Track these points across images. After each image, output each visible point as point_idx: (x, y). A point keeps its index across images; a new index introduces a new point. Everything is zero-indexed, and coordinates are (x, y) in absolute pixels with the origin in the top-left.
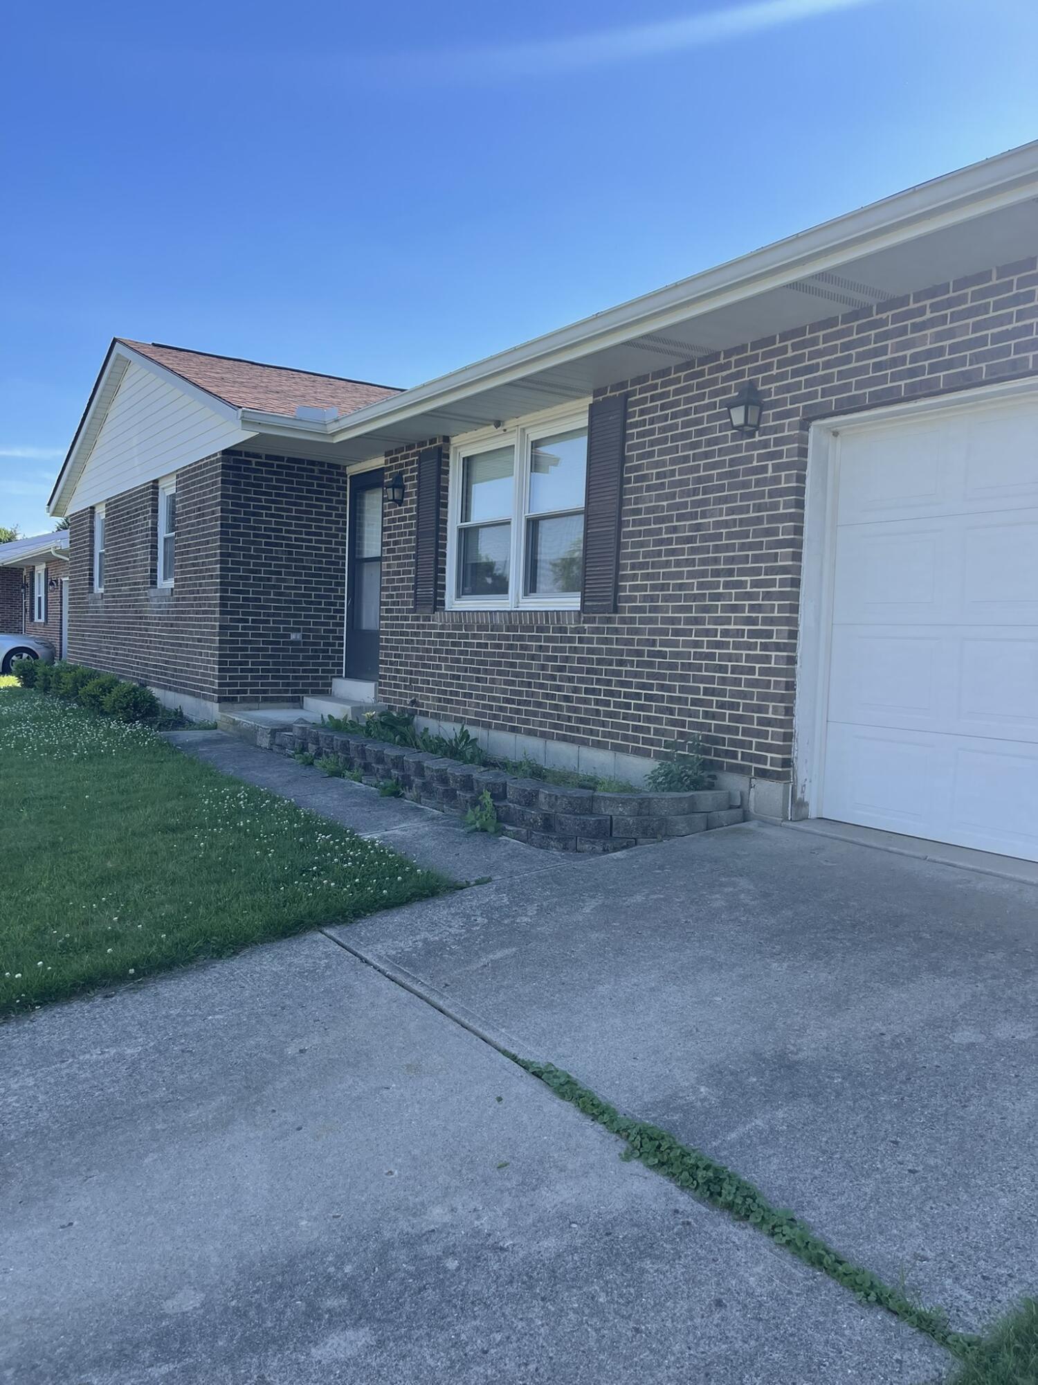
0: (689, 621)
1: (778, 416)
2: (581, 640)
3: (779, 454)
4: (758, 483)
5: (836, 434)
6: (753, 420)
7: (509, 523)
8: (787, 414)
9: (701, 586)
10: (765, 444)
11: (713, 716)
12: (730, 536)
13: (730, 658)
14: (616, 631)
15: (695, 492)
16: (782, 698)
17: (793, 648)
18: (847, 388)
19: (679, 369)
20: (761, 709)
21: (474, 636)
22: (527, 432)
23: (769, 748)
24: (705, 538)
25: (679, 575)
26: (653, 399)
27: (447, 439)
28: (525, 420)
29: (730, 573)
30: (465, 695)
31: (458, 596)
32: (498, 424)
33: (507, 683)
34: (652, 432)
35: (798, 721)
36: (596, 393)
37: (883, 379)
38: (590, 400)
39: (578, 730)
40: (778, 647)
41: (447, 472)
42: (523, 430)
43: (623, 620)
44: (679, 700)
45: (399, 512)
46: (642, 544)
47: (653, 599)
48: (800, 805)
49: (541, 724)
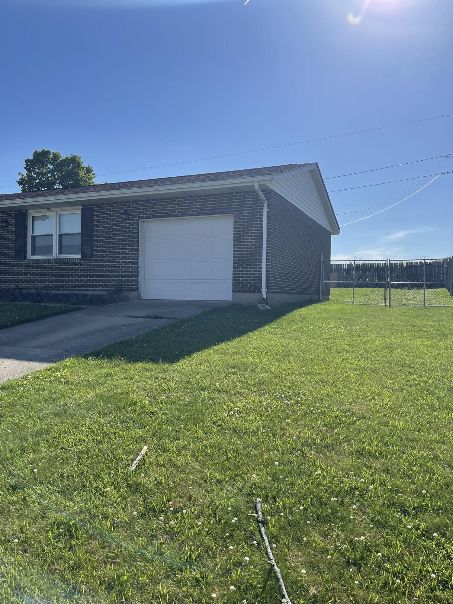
0: (112, 260)
1: (132, 218)
2: (81, 265)
3: (133, 225)
4: (128, 231)
5: (144, 222)
6: (127, 218)
7: (52, 235)
8: (135, 217)
9: (115, 252)
10: (130, 223)
11: (120, 280)
12: (122, 241)
13: (124, 267)
14: (92, 262)
15: (113, 231)
16: (136, 275)
17: (138, 264)
18: (147, 214)
19: (107, 204)
20: (131, 277)
21: (42, 266)
22: (58, 212)
23: (134, 285)
24: (116, 242)
25: (110, 250)
26: (100, 209)
27: (27, 211)
28: (57, 209)
29: (123, 249)
30: (38, 282)
31: (32, 255)
32: (48, 209)
33: (55, 277)
34: (100, 217)
35: (139, 279)
36: (83, 206)
37: (154, 214)
38: (81, 207)
39: (81, 287)
40: (135, 264)
41: (27, 220)
42: (57, 212)
43: (95, 260)
44: (111, 277)
45: (7, 230)
46: (99, 242)
47: (102, 255)
48: (140, 296)
49: (68, 287)
